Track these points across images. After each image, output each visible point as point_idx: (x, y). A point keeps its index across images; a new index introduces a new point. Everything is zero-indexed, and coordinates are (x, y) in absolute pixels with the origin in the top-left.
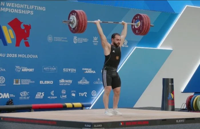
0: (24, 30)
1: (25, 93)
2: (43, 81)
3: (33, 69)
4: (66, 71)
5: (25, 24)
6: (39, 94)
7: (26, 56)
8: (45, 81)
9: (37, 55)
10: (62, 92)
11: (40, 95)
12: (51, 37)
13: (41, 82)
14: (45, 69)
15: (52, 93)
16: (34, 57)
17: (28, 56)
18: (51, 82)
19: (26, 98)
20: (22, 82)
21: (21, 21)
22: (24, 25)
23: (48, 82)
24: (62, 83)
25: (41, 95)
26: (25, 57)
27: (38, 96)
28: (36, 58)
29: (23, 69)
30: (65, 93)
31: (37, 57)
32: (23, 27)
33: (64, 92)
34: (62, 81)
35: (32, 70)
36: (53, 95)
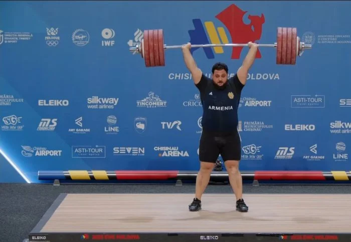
0: (250, 26)
1: (252, 147)
2: (291, 126)
3: (270, 102)
4: (345, 105)
5: (252, 15)
6: (282, 151)
7: (255, 76)
8: (296, 126)
9: (277, 75)
10: (337, 147)
11: (285, 153)
12: (311, 37)
13: (287, 127)
14: (295, 100)
15: (314, 149)
16: (271, 78)
17: (259, 76)
18: (312, 128)
19: (256, 158)
20: (245, 126)
21: (244, 10)
22: (250, 17)
23: (304, 127)
24: (337, 129)
25: (288, 152)
26: (252, 78)
27: (281, 154)
28: (277, 79)
29: (247, 102)
30: (344, 149)
31: (277, 77)
32: (246, 21)
33: (340, 146)
35: (268, 104)
36: (316, 153)
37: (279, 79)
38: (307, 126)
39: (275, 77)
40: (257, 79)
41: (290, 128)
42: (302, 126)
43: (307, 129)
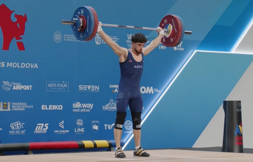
0: (16, 23)
1: (18, 124)
2: (46, 106)
3: (31, 86)
4: (83, 90)
5: (18, 14)
6: (40, 127)
7: (20, 65)
8: (50, 106)
9: (36, 64)
10: (78, 123)
11: (41, 128)
12: (59, 35)
13: (44, 107)
14: (49, 85)
15: (61, 124)
16: (32, 67)
17: (23, 65)
18: (60, 107)
19: (20, 133)
20: (13, 106)
21: (12, 10)
22: (16, 16)
23: (55, 107)
24: (78, 108)
25: (44, 127)
26: (18, 67)
27: (39, 129)
28: (36, 68)
29: (14, 86)
30: (82, 124)
31: (36, 66)
32: (14, 19)
33: (80, 122)
34: (77, 105)
35: (30, 88)
36: (63, 128)
37: (37, 68)
38: (57, 106)
39: (35, 66)
40: (22, 67)
41: (45, 108)
42: (53, 106)
43: (57, 109)
